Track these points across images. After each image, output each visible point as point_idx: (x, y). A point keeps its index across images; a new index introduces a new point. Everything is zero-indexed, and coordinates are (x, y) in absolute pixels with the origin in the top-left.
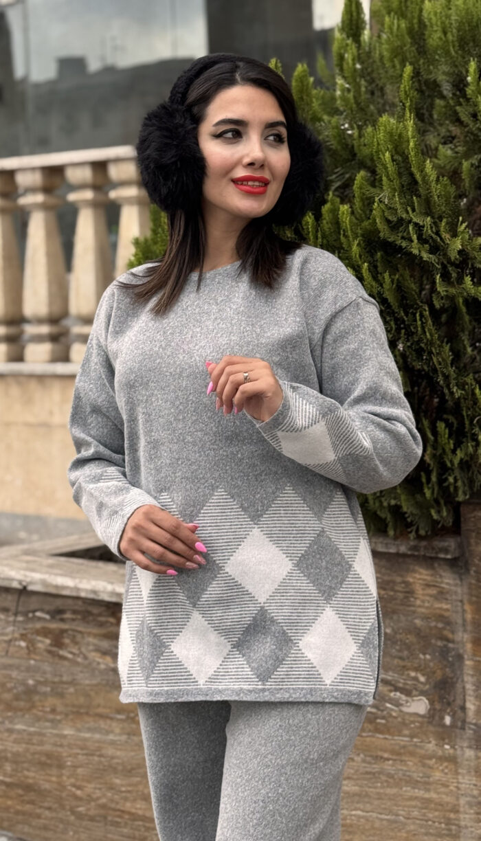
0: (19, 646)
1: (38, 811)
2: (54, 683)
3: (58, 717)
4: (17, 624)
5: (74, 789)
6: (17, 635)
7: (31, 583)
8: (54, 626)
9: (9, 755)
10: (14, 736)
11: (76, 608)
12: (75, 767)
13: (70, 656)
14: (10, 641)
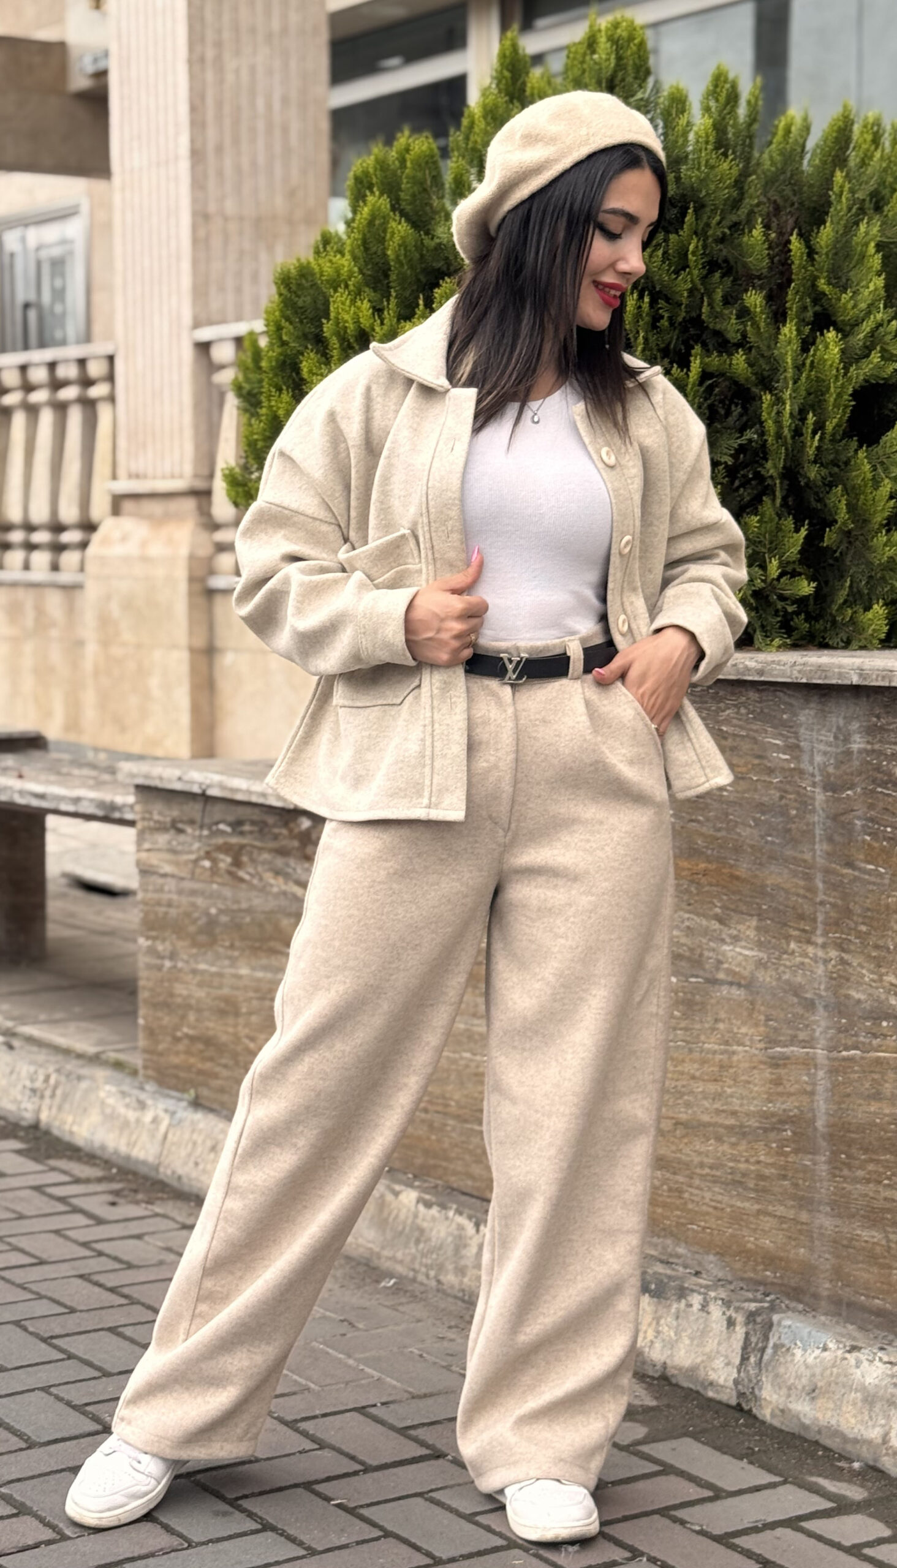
0: (203, 867)
1: (217, 1069)
2: (233, 911)
3: (236, 953)
4: (203, 840)
5: (247, 1041)
6: (202, 853)
7: (209, 786)
8: (234, 840)
9: (193, 1002)
10: (198, 978)
11: (255, 818)
12: (250, 1013)
13: (247, 877)
14: (196, 862)
